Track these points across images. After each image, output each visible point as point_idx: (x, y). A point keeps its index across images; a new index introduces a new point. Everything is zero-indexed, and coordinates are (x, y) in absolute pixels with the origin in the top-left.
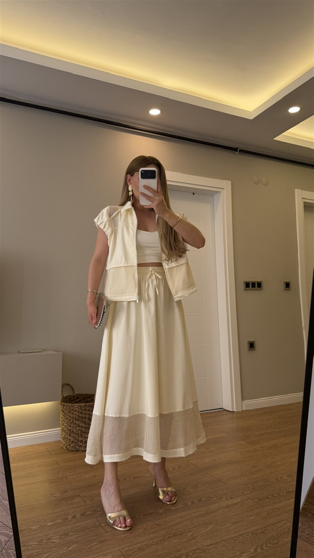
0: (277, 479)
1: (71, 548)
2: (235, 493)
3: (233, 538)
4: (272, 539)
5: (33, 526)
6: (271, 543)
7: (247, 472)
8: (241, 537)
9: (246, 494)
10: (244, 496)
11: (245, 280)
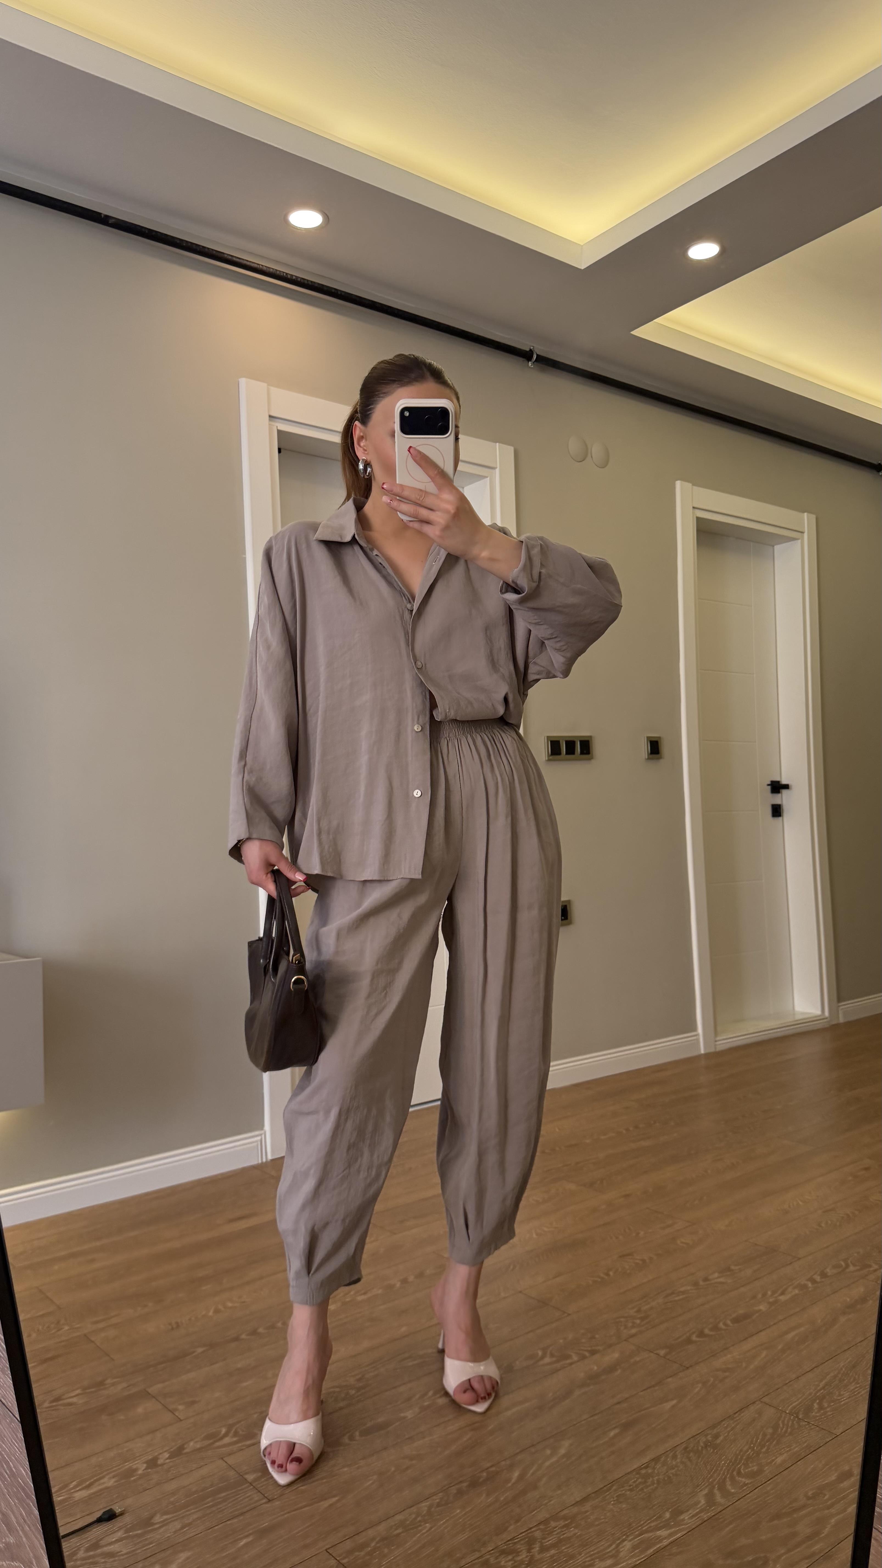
0: (696, 1284)
2: (597, 1336)
3: (638, 1471)
4: (741, 1460)
6: (743, 1471)
7: (611, 1273)
8: (658, 1466)
9: (628, 1338)
10: (626, 1343)
11: (548, 735)
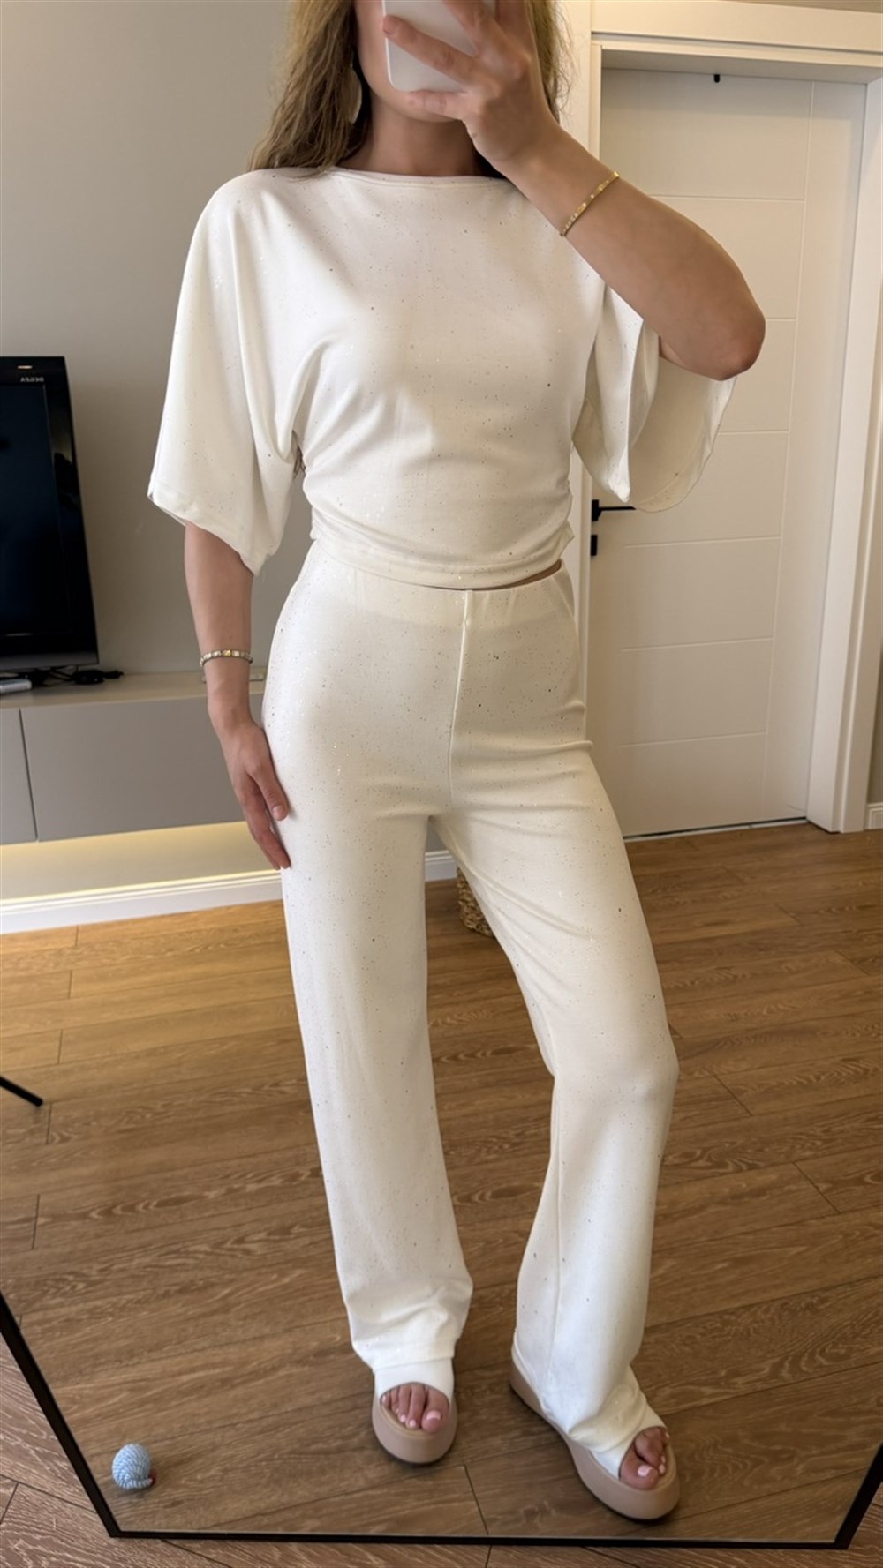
1: (286, 1280)
2: (767, 1150)
3: (720, 1314)
4: (833, 1337)
5: (208, 1188)
6: (827, 1351)
7: (823, 1078)
8: (744, 1316)
9: (797, 1161)
10: (792, 1165)
